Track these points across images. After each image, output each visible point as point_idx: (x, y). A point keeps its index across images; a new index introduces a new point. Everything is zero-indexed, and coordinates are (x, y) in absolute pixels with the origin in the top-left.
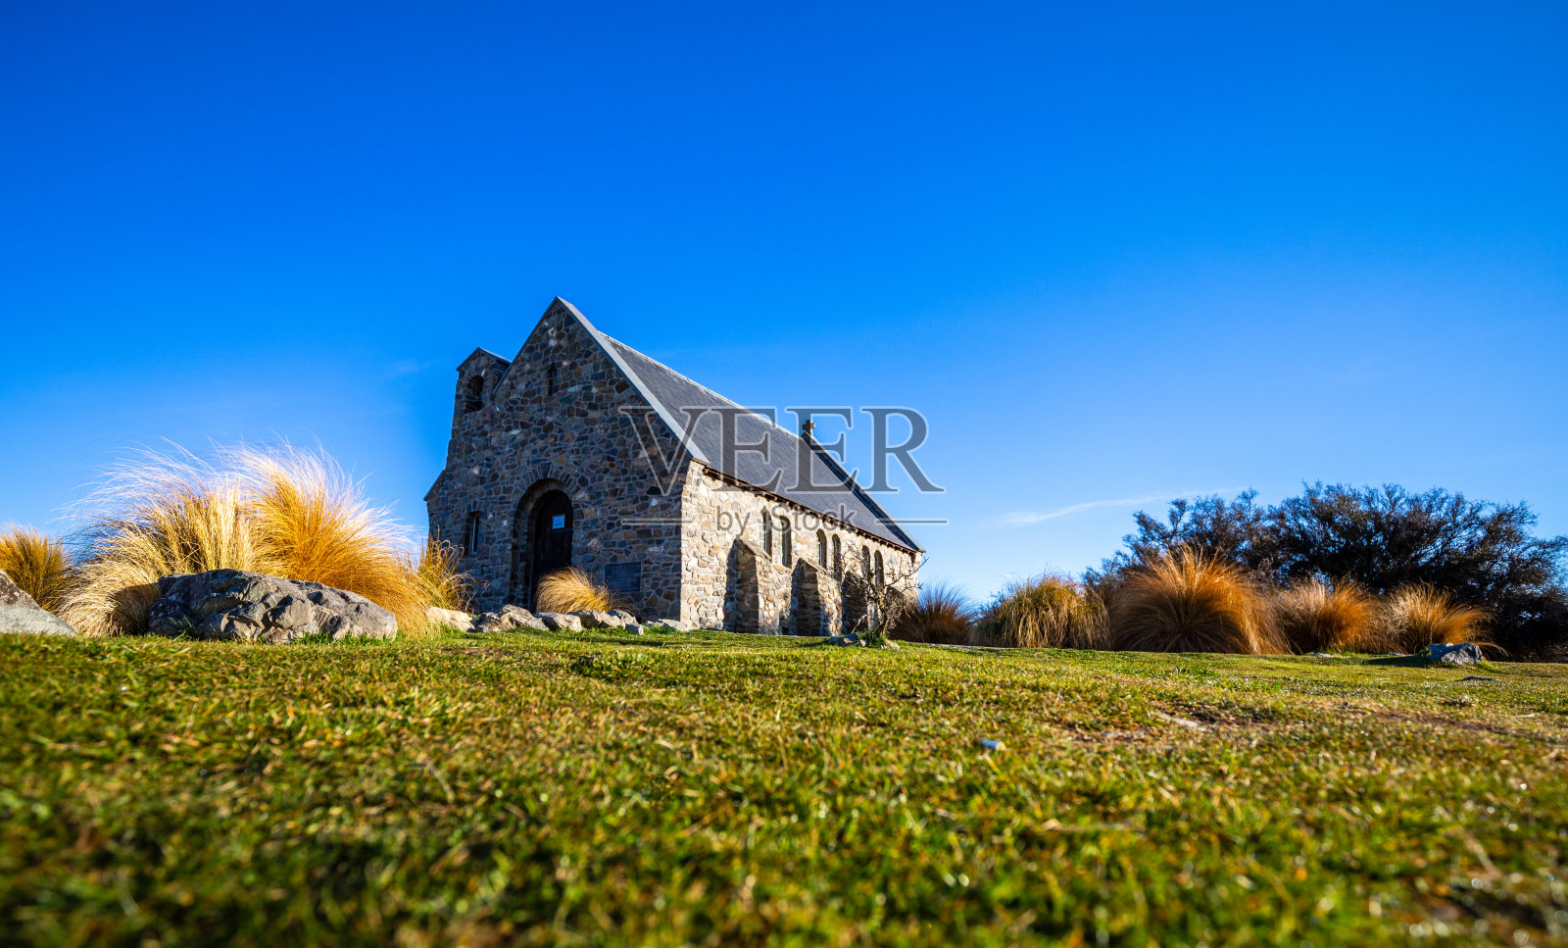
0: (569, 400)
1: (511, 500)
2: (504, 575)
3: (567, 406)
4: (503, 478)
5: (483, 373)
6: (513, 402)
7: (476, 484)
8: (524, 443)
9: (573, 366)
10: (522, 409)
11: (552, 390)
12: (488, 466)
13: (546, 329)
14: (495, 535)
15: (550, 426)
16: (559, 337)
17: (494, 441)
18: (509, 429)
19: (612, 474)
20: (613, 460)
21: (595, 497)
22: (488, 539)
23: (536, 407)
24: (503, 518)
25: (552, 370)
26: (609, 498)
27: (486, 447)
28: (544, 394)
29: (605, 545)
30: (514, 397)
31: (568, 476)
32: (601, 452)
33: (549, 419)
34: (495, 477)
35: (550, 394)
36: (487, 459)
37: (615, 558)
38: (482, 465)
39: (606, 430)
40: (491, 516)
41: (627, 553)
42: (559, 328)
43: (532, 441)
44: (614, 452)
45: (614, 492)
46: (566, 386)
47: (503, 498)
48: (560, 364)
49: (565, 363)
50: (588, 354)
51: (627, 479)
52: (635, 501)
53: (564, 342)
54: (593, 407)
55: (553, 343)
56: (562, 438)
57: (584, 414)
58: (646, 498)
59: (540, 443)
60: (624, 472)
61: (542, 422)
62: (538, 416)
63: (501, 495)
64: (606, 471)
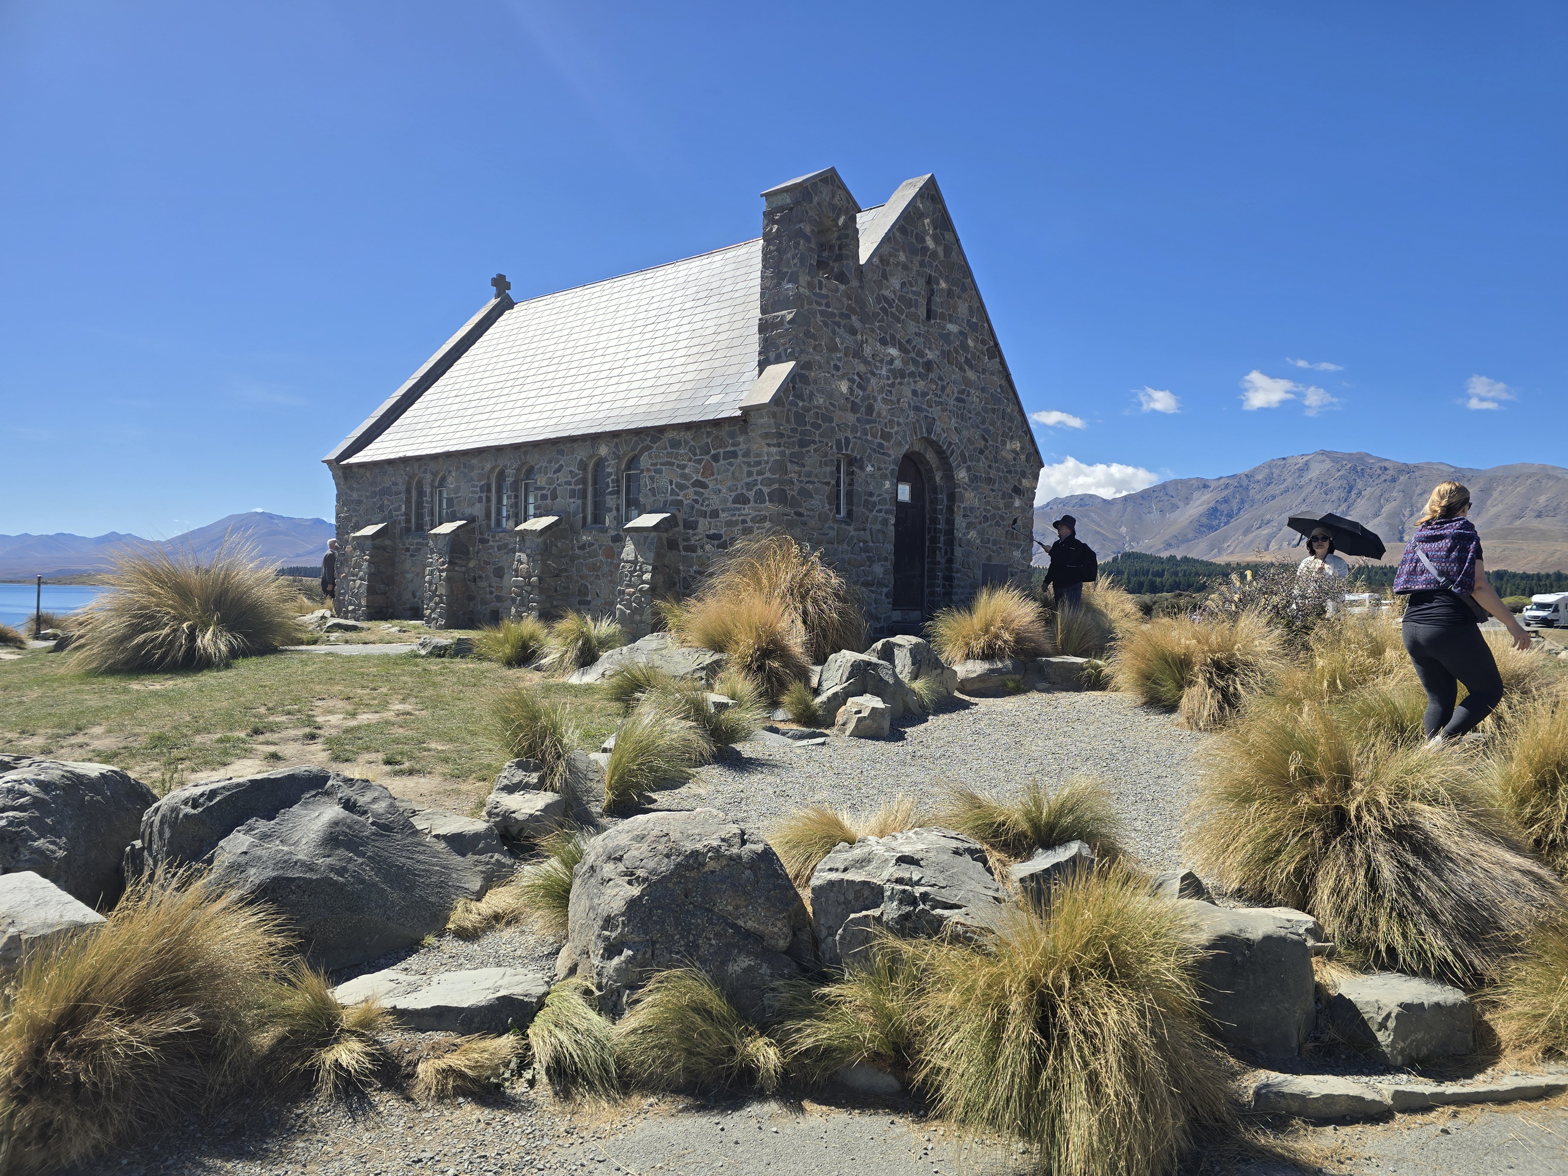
0: (946, 337)
1: (891, 452)
2: (886, 559)
3: (946, 348)
4: (879, 415)
5: (841, 222)
6: (885, 299)
7: (843, 409)
8: (902, 374)
9: (949, 293)
10: (898, 320)
11: (929, 315)
12: (860, 386)
13: (922, 216)
14: (874, 499)
15: (928, 365)
16: (935, 238)
17: (868, 350)
18: (883, 342)
19: (986, 458)
20: (986, 441)
21: (974, 479)
22: (866, 501)
23: (912, 327)
24: (884, 477)
25: (929, 281)
26: (984, 485)
27: (858, 354)
28: (922, 312)
29: (982, 541)
30: (887, 293)
31: (950, 444)
32: (978, 427)
33: (930, 355)
34: (870, 409)
35: (929, 317)
36: (858, 375)
37: (989, 558)
38: (851, 381)
39: (981, 401)
40: (869, 468)
41: (999, 554)
42: (935, 228)
43: (912, 375)
44: (987, 431)
45: (990, 481)
46: (942, 317)
47: (881, 446)
48: (938, 283)
49: (943, 285)
50: (964, 289)
51: (998, 470)
52: (1003, 498)
53: (940, 251)
54: (971, 367)
55: (930, 243)
56: (943, 389)
57: (962, 369)
58: (1011, 497)
59: (921, 385)
60: (996, 460)
61: (921, 354)
62: (919, 342)
63: (879, 440)
64: (981, 452)
